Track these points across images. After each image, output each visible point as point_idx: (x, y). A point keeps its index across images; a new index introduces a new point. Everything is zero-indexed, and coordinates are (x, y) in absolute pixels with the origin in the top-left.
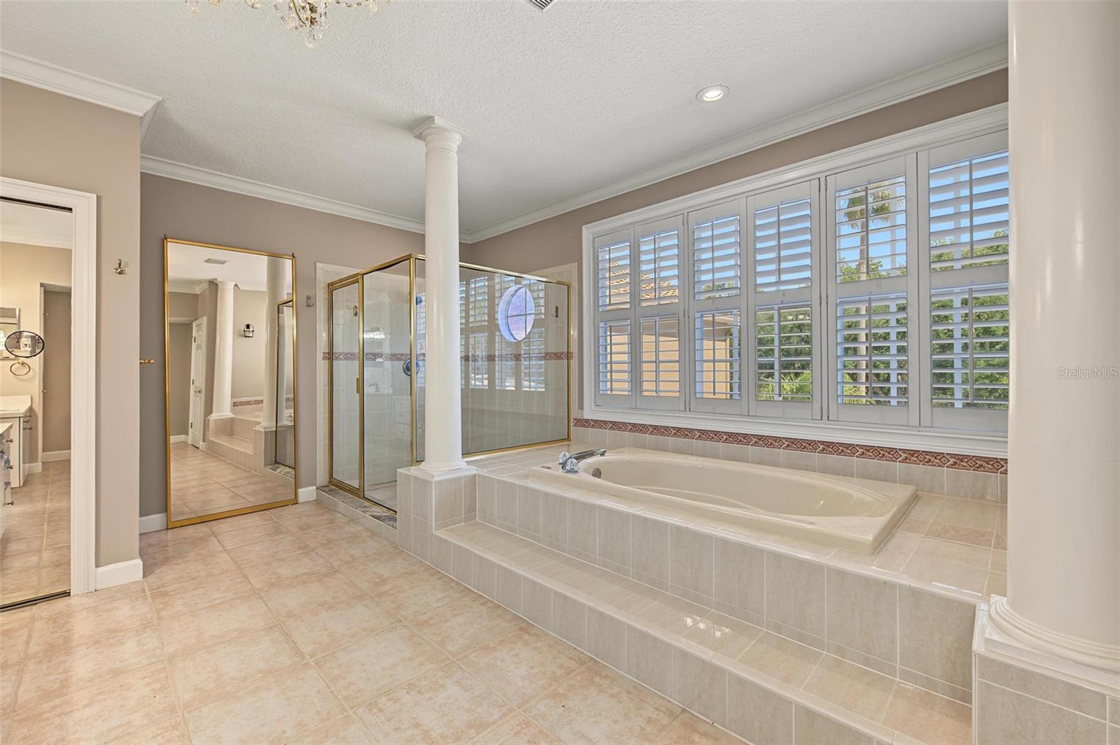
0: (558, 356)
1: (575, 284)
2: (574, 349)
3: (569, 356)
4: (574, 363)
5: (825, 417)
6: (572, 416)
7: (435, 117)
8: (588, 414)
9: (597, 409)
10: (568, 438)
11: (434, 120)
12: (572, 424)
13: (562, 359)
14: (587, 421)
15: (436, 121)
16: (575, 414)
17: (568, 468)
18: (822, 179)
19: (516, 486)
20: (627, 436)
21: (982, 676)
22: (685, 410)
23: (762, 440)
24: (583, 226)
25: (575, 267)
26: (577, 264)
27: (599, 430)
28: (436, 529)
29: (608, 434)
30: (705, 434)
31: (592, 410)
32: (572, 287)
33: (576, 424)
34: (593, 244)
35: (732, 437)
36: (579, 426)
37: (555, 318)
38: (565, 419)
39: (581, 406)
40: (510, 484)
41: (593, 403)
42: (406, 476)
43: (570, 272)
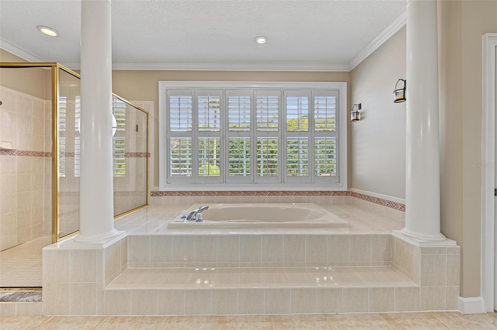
0: (138, 155)
1: (152, 113)
2: (152, 150)
3: (147, 155)
4: (151, 159)
5: (283, 182)
6: (150, 190)
8: (162, 188)
9: (168, 185)
10: (147, 204)
12: (149, 195)
13: (142, 157)
14: (161, 192)
16: (152, 188)
17: (197, 219)
18: (282, 91)
19: (170, 236)
20: (189, 198)
21: (422, 253)
22: (223, 183)
23: (259, 193)
24: (159, 81)
25: (152, 103)
26: (153, 102)
27: (170, 197)
28: (105, 287)
29: (176, 198)
30: (233, 193)
31: (165, 185)
32: (150, 115)
33: (152, 194)
34: (166, 93)
35: (246, 193)
36: (155, 196)
37: (135, 132)
38: (144, 192)
39: (157, 183)
40: (165, 236)
41: (166, 183)
42: (59, 252)
43: (148, 106)
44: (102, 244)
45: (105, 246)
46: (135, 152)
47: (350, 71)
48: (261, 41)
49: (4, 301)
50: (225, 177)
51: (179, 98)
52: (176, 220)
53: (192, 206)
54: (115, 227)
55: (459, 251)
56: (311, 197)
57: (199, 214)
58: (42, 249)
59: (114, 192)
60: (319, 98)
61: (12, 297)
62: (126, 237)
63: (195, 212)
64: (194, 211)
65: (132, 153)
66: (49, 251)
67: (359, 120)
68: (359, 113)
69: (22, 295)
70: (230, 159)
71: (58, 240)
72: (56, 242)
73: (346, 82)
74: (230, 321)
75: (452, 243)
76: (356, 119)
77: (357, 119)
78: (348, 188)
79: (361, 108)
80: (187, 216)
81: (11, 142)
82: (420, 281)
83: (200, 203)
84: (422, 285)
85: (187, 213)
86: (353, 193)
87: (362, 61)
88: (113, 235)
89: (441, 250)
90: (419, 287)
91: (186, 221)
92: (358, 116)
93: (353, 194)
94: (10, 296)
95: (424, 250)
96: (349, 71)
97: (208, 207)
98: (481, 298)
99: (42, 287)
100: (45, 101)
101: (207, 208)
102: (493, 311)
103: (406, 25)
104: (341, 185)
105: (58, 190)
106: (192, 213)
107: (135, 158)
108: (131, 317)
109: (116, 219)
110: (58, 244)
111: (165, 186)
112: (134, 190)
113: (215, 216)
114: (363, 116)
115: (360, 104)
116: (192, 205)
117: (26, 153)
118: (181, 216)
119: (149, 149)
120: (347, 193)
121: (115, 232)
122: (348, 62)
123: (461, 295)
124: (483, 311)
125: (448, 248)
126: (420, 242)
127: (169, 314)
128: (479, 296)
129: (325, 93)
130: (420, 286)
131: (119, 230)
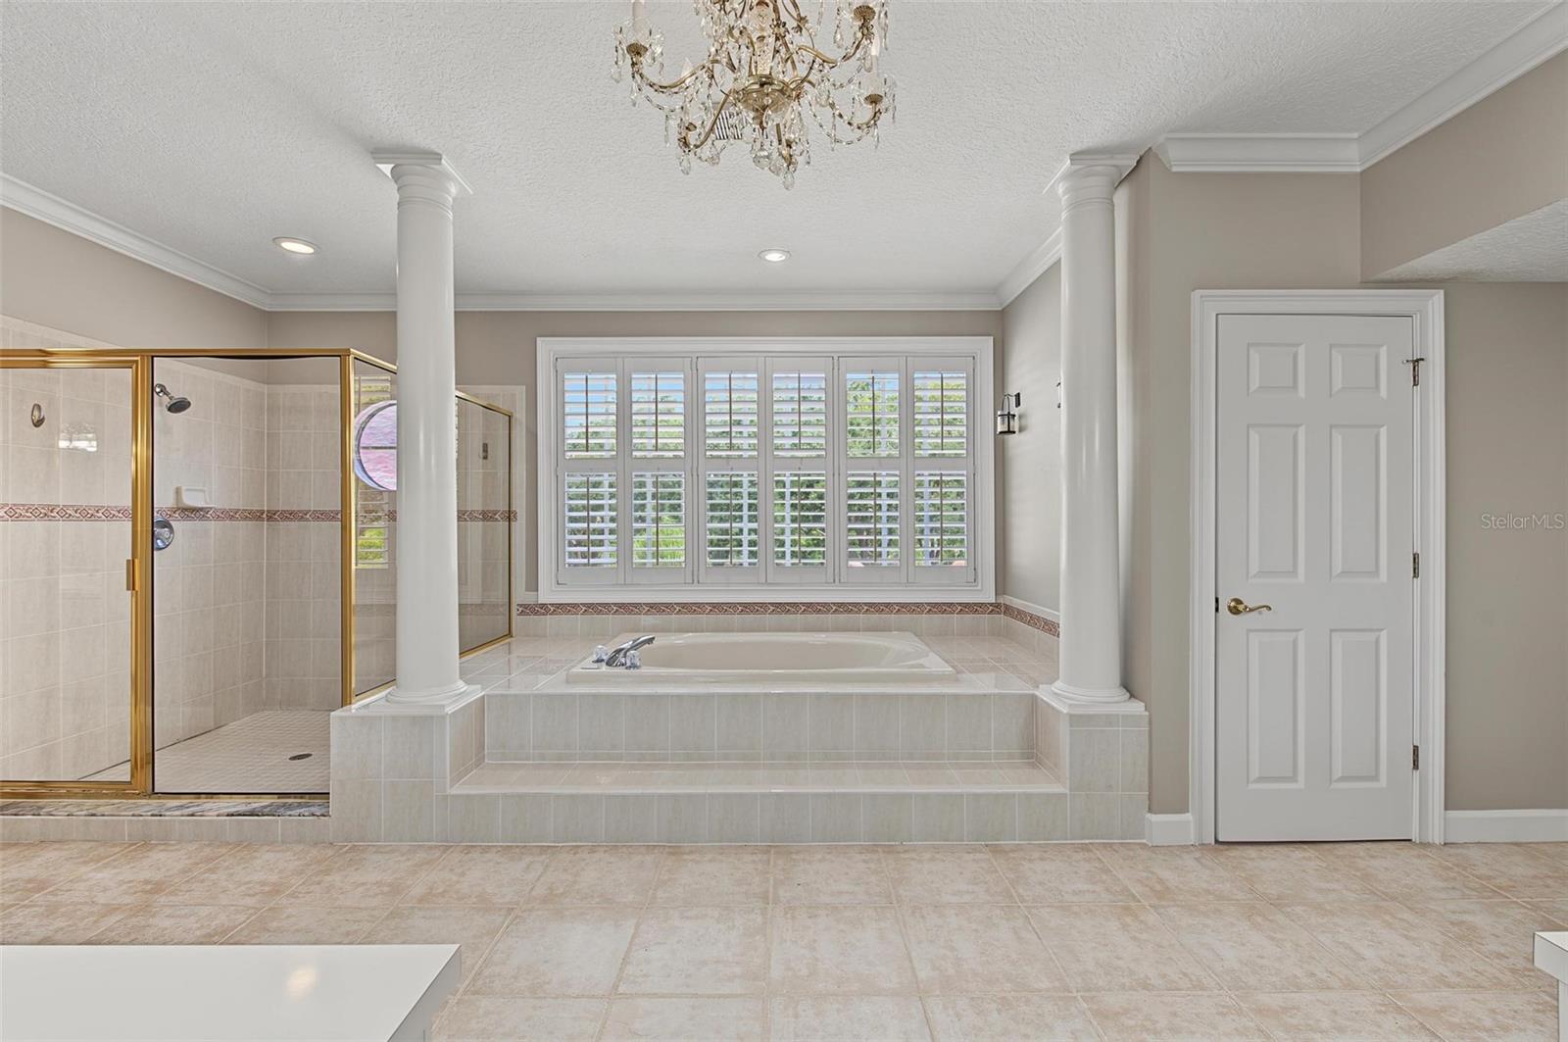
0: (487, 516)
1: (521, 416)
2: (520, 506)
3: (510, 516)
4: (520, 527)
5: (837, 581)
6: (516, 601)
7: (444, 157)
8: (546, 595)
9: (560, 588)
10: (510, 634)
11: (441, 159)
12: (515, 612)
13: (497, 520)
14: (543, 606)
15: (443, 161)
16: (521, 596)
17: (628, 664)
18: (836, 358)
19: (573, 696)
20: (610, 620)
21: (1071, 726)
22: (693, 583)
23: (781, 608)
24: (538, 339)
25: (520, 391)
26: (524, 387)
27: (564, 617)
28: (451, 787)
29: (579, 620)
30: (717, 608)
31: (554, 589)
32: (516, 419)
33: (520, 609)
34: (555, 367)
35: (748, 608)
36: (528, 614)
37: (481, 460)
38: (502, 606)
39: (533, 585)
40: (561, 696)
41: (554, 581)
42: (363, 720)
43: (512, 396)
44: (443, 706)
45: (449, 710)
46: (481, 509)
47: (1003, 310)
48: (774, 257)
49: (258, 815)
50: (696, 569)
51: (587, 379)
52: (583, 664)
53: (615, 640)
54: (461, 678)
55: (1147, 720)
56: (906, 618)
57: (632, 652)
58: (329, 715)
59: (459, 605)
60: (928, 375)
61: (268, 809)
62: (483, 696)
63: (623, 649)
64: (622, 647)
65: (474, 511)
66: (341, 718)
67: (1014, 432)
68: (1014, 416)
69: (290, 807)
70: (710, 525)
71: (353, 701)
72: (350, 703)
73: (989, 335)
74: (691, 852)
75: (1137, 708)
76: (1006, 430)
77: (1010, 432)
78: (996, 594)
79: (1019, 404)
80: (605, 658)
81: (201, 491)
82: (1068, 781)
83: (638, 631)
84: (1071, 790)
85: (606, 650)
86: (1007, 608)
87: (1026, 286)
88: (458, 692)
89: (1109, 720)
90: (1066, 794)
91: (604, 668)
92: (1011, 424)
93: (1008, 610)
94: (265, 807)
95: (1075, 720)
96: (1000, 309)
97: (653, 638)
98: (1188, 816)
99: (328, 793)
100: (266, 386)
101: (650, 641)
102: (1213, 842)
103: (1060, 260)
104: (979, 588)
105: (353, 602)
106: (618, 651)
107: (481, 523)
108: (501, 846)
109: (463, 659)
110: (353, 706)
111: (553, 591)
112: (479, 601)
113: (671, 658)
114: (1024, 422)
115: (1019, 394)
116: (615, 637)
117: (230, 515)
118: (595, 658)
119: (513, 501)
120: (996, 608)
121: (462, 686)
122: (995, 290)
123: (1150, 810)
124: (1192, 839)
125: (1123, 716)
126: (1071, 705)
127: (573, 841)
128: (1184, 812)
129: (941, 364)
130: (1068, 792)
131: (467, 682)
